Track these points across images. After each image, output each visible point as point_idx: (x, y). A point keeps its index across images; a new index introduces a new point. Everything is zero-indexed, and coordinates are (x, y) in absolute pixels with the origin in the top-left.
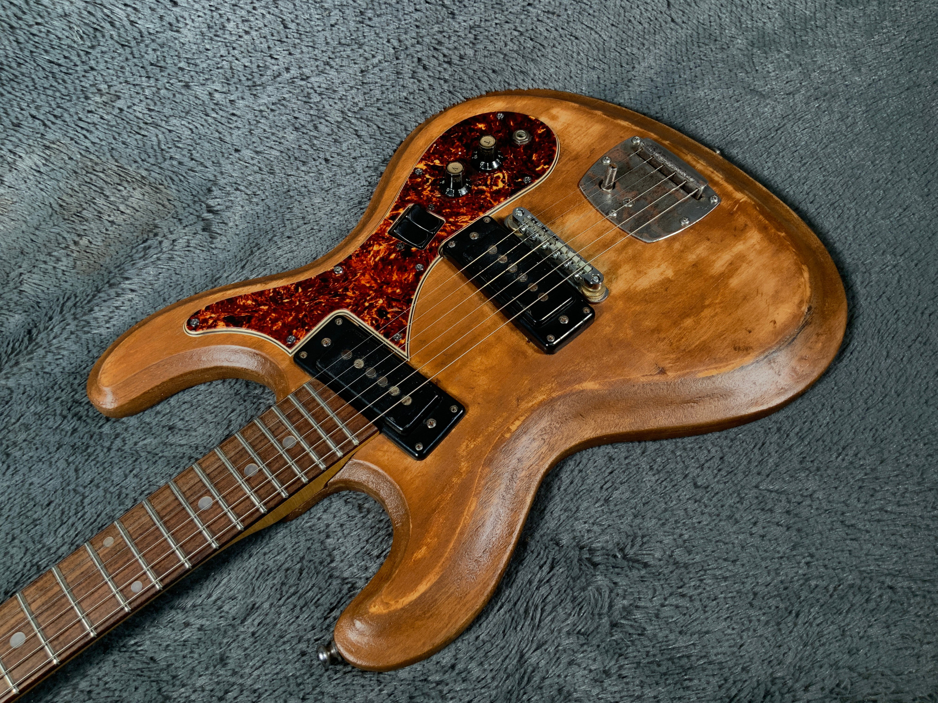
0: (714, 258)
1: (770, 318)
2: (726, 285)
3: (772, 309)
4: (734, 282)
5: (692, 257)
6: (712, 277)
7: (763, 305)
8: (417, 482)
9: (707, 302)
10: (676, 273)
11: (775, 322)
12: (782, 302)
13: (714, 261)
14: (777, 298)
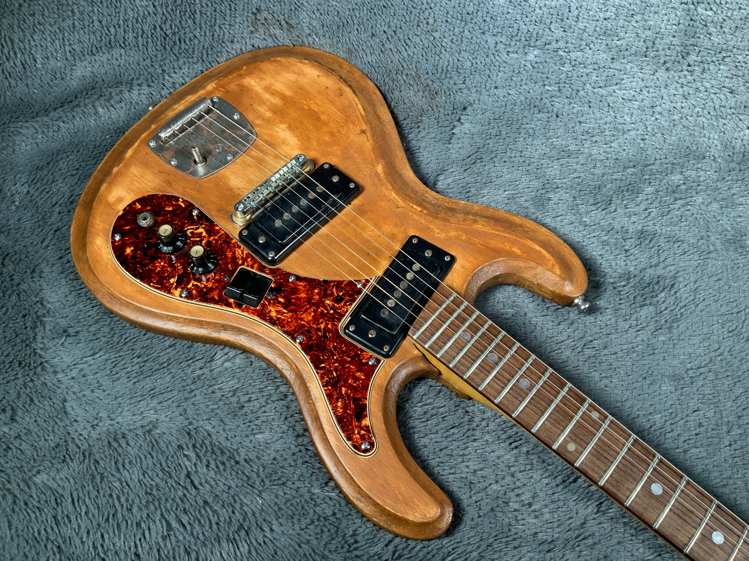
0: (268, 103)
1: (316, 78)
2: (290, 97)
3: (308, 76)
4: (288, 93)
5: (268, 114)
6: (285, 104)
7: (305, 80)
8: (471, 259)
9: (306, 107)
10: (282, 123)
11: (318, 76)
12: (302, 71)
13: (271, 102)
14: (300, 73)
